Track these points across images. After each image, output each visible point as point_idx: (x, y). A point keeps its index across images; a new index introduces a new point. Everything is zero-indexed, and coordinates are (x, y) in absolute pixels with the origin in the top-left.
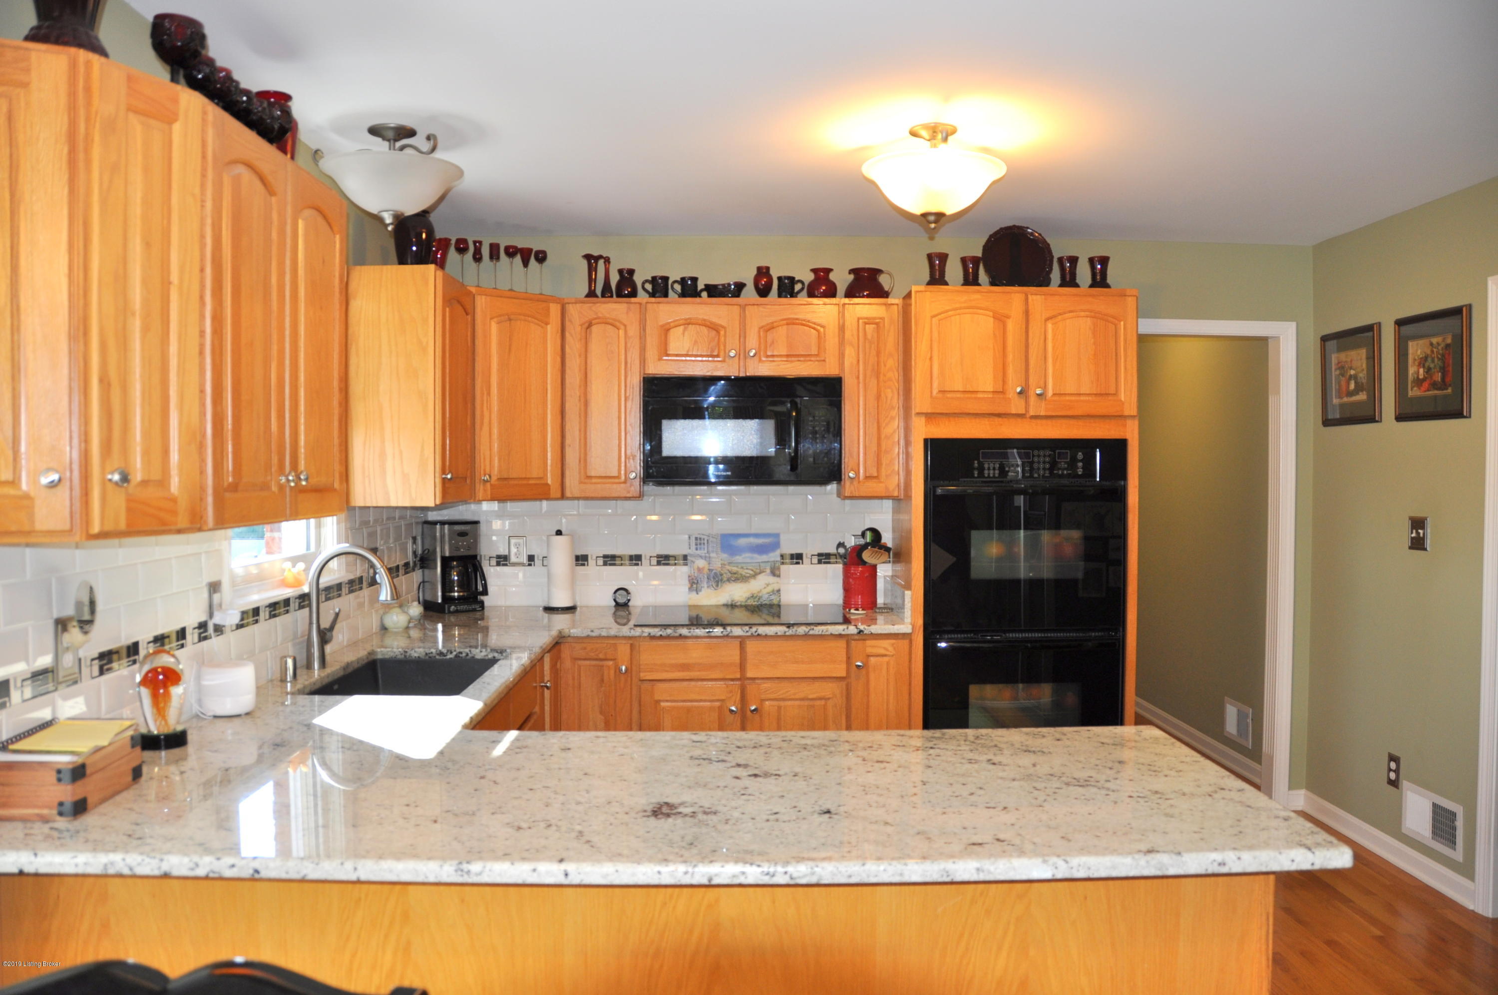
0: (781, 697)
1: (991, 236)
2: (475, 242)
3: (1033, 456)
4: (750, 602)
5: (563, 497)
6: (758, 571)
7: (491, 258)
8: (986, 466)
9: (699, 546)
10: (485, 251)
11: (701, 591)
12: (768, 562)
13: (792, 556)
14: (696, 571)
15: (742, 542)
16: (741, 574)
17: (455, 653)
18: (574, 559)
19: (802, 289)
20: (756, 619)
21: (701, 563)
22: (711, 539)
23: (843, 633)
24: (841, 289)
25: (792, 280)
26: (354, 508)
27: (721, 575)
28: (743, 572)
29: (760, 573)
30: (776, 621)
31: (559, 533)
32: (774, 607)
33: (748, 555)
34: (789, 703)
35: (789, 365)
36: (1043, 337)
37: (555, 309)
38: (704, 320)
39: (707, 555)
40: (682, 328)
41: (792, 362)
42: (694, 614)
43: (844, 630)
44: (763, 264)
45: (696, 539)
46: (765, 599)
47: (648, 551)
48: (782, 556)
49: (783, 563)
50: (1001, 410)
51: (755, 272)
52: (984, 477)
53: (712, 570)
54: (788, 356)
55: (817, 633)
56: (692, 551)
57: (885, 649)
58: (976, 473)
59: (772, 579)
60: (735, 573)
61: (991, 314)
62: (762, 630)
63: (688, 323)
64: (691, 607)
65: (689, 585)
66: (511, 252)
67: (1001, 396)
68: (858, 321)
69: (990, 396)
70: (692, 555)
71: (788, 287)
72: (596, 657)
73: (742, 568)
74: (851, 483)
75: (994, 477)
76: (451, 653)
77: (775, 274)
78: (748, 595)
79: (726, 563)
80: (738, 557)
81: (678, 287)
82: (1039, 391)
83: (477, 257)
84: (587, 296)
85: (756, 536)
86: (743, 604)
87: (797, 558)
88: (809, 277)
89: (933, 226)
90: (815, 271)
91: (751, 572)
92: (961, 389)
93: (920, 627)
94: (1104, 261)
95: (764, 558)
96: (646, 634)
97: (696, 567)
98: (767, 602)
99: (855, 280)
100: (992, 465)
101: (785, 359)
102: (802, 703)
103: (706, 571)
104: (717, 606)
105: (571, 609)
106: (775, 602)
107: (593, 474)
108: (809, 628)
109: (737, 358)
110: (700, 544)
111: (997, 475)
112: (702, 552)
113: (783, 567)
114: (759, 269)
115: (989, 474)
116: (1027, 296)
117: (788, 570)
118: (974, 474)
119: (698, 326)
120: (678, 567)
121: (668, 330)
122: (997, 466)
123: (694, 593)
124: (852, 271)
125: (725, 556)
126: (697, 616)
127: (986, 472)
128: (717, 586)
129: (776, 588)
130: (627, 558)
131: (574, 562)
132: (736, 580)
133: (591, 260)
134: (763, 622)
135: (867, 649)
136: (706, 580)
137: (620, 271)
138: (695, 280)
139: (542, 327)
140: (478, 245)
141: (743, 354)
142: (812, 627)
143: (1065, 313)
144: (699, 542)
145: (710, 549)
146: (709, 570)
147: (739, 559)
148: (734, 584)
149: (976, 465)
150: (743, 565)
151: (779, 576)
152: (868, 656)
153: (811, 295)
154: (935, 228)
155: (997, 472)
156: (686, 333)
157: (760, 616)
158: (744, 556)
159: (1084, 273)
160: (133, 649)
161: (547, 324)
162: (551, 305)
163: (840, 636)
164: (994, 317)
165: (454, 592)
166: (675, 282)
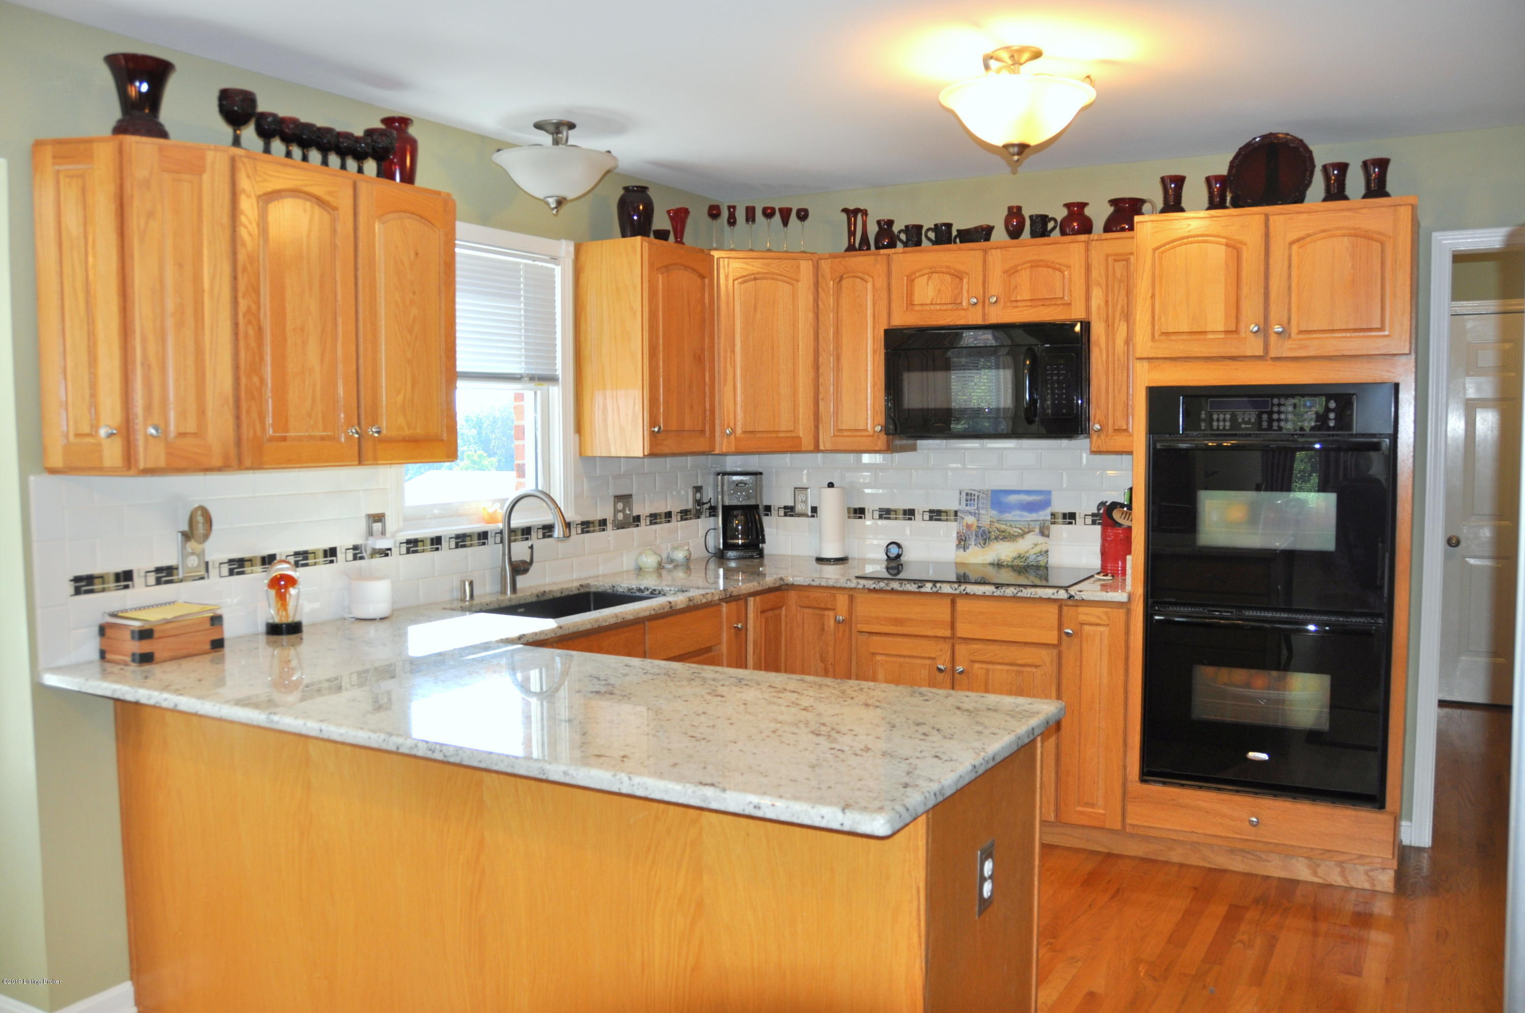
0: (988, 660)
1: (1241, 149)
2: (729, 207)
3: (1273, 405)
4: (1016, 563)
5: (817, 450)
6: (1027, 530)
7: (747, 220)
8: (1215, 417)
9: (969, 502)
10: (741, 215)
11: (968, 548)
12: (1037, 521)
13: (1065, 516)
14: (965, 528)
15: (1013, 498)
16: (1009, 533)
17: (650, 590)
18: (846, 512)
19: (1054, 228)
20: (1022, 580)
21: (970, 520)
22: (981, 495)
23: (1053, 597)
24: (1099, 224)
25: (1044, 219)
26: (594, 458)
27: (990, 532)
28: (1012, 531)
29: (1029, 532)
30: (1044, 583)
31: (831, 485)
32: (1041, 568)
33: (1018, 512)
34: (999, 667)
35: (1033, 310)
36: (1286, 263)
37: (806, 267)
38: (948, 267)
39: (977, 511)
40: (926, 277)
41: (1036, 307)
42: (961, 572)
43: (1053, 594)
44: (1015, 203)
45: (967, 494)
46: (1032, 560)
47: (921, 505)
48: (1053, 515)
49: (1054, 523)
50: (1234, 352)
51: (1006, 213)
52: (1212, 429)
53: (981, 527)
54: (1031, 300)
55: (1025, 595)
56: (963, 507)
57: (1099, 617)
58: (1203, 426)
59: (1041, 539)
60: (1004, 532)
61: (1224, 241)
62: (1027, 593)
63: (933, 271)
64: (958, 565)
65: (957, 542)
66: (769, 213)
67: (1235, 336)
68: (1107, 259)
69: (1222, 336)
70: (962, 511)
71: (1041, 226)
72: (817, 606)
73: (1011, 526)
74: (1099, 436)
75: (1224, 429)
76: (648, 589)
77: (1027, 213)
78: (1015, 554)
79: (994, 520)
80: (1007, 515)
81: (932, 235)
82: (1278, 329)
83: (732, 221)
84: (847, 250)
85: (1028, 492)
86: (1009, 564)
87: (1070, 517)
88: (1060, 213)
89: (1016, 158)
90: (1068, 206)
91: (1020, 531)
92: (1186, 329)
93: (1140, 597)
94: (1383, 164)
95: (1034, 516)
96: (861, 586)
97: (965, 523)
98: (1035, 564)
99: (1115, 212)
100: (1222, 416)
101: (1029, 304)
102: (1012, 668)
103: (975, 527)
104: (984, 565)
105: (841, 560)
106: (1042, 563)
107: (844, 427)
108: (1018, 589)
109: (979, 307)
110: (971, 500)
111: (1227, 428)
112: (972, 509)
113: (1053, 527)
114: (1010, 209)
115: (1218, 426)
116: (1267, 217)
117: (1061, 530)
118: (1200, 426)
119: (941, 275)
120: (949, 523)
121: (913, 280)
122: (1228, 416)
123: (962, 550)
124: (1113, 202)
125: (994, 513)
126: (965, 573)
127: (1215, 424)
128: (985, 544)
129: (1044, 549)
130: (901, 512)
131: (847, 515)
132: (1004, 538)
133: (852, 214)
134: (1030, 583)
135: (1080, 616)
136: (974, 537)
137: (879, 222)
138: (949, 226)
139: (792, 284)
140: (732, 209)
141: (983, 301)
142: (1021, 588)
143: (1315, 234)
144: (970, 497)
145: (980, 505)
146: (978, 527)
147: (1008, 516)
148: (1001, 542)
149: (1203, 416)
150: (1012, 523)
151: (1048, 536)
152: (1082, 624)
153: (1063, 233)
154: (1018, 160)
155: (1228, 424)
156: (930, 283)
157: (1028, 579)
158: (1014, 513)
159: (1355, 182)
160: (268, 560)
161: (798, 281)
162: (801, 262)
163: (1049, 600)
164: (1227, 245)
165: (738, 539)
166: (929, 230)
